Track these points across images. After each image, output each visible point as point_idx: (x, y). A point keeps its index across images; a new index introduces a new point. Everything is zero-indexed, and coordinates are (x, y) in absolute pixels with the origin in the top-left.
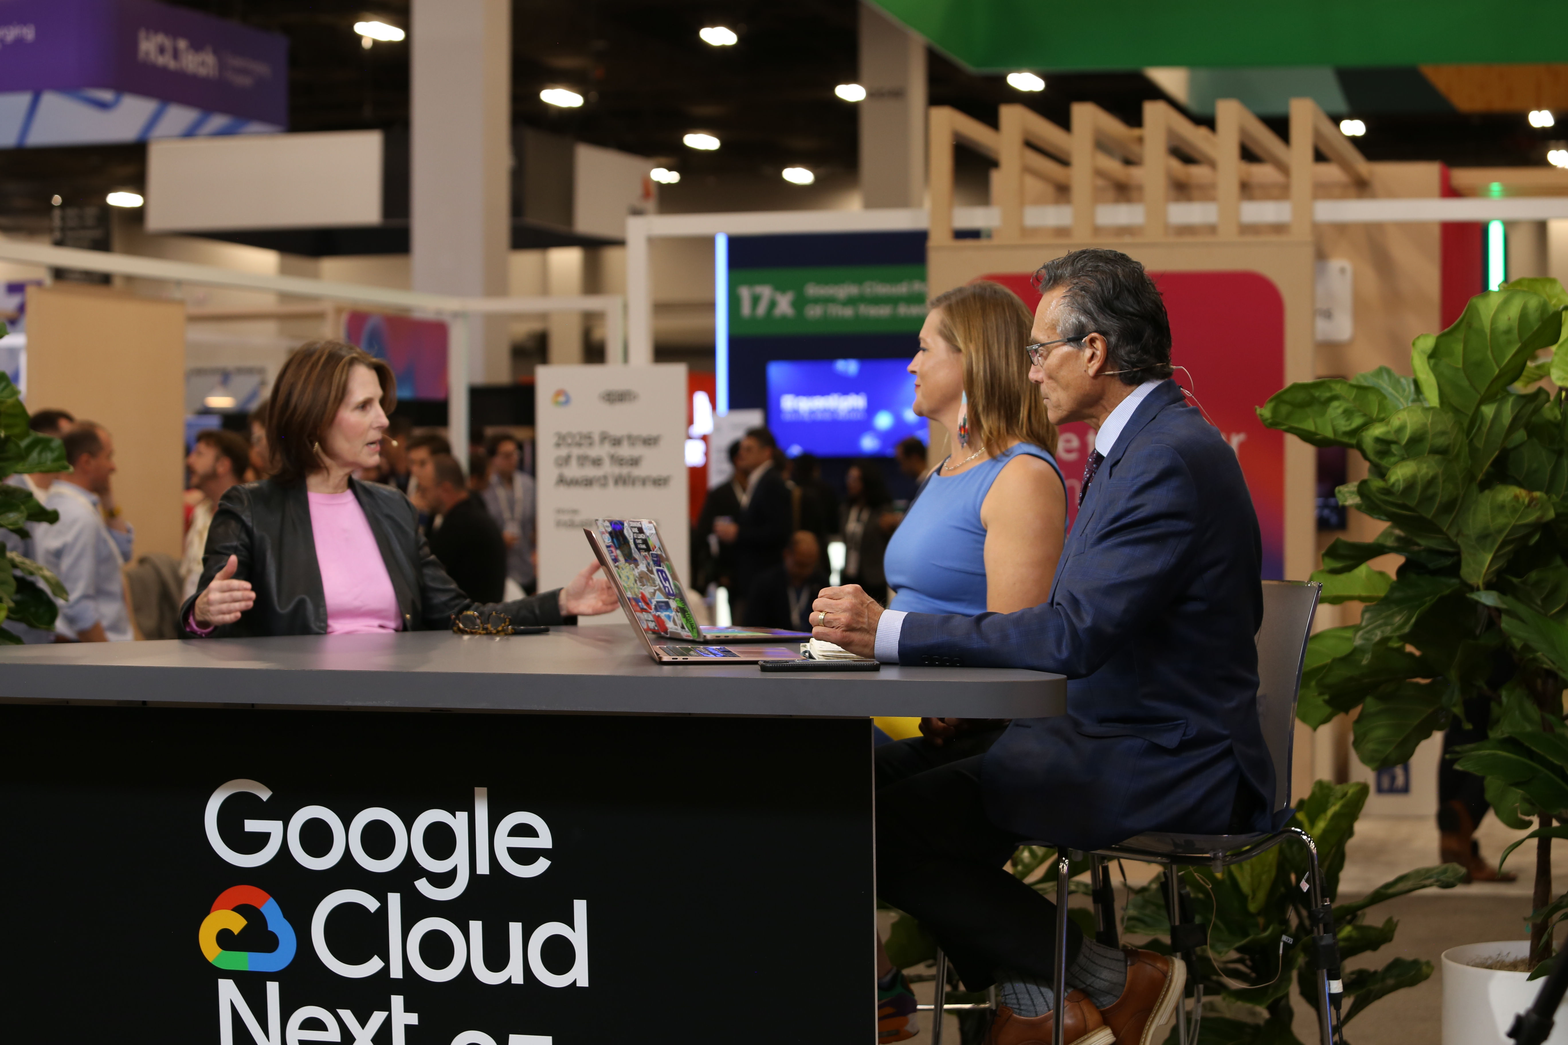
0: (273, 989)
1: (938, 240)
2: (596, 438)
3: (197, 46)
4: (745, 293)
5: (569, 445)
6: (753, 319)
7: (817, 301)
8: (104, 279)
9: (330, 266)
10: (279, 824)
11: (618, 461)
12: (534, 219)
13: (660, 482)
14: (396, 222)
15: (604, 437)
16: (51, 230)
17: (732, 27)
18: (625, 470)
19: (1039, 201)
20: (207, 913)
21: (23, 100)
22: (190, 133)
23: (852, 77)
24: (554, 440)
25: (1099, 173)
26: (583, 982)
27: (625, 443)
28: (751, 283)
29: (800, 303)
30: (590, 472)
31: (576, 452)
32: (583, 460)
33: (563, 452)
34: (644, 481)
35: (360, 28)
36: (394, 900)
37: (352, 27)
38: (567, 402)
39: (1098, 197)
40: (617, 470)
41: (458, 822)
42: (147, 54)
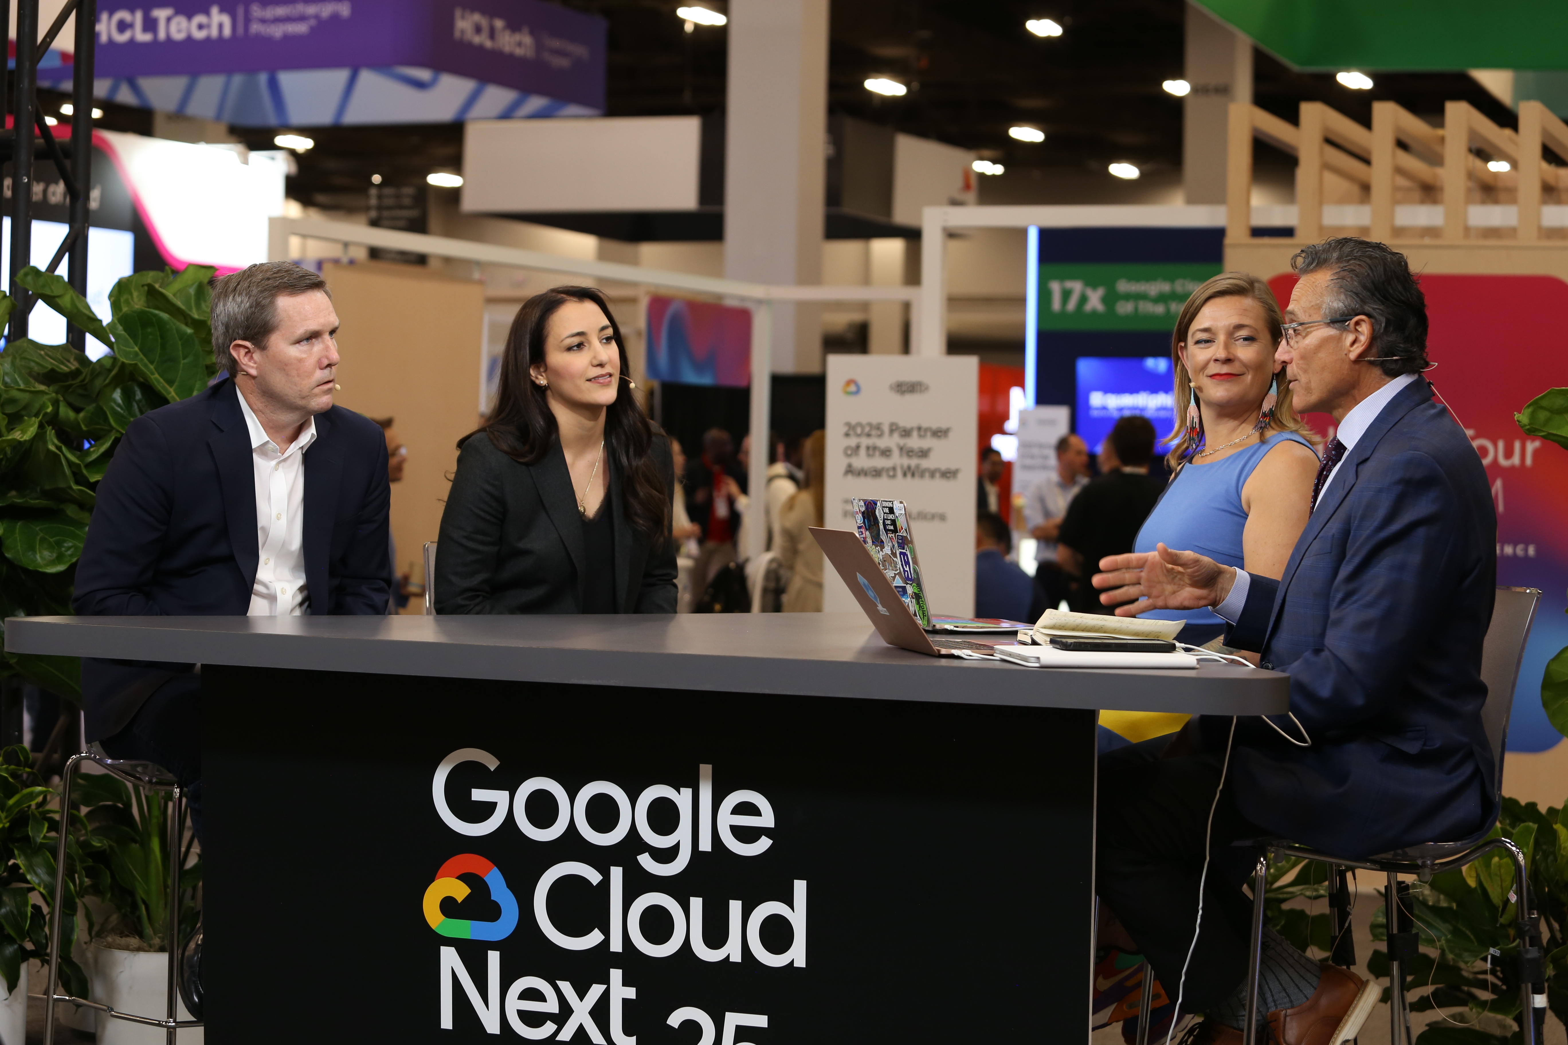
0: (494, 958)
1: (1236, 237)
2: (886, 429)
3: (513, 27)
4: (1055, 287)
5: (859, 436)
6: (1063, 313)
7: (1128, 297)
8: (421, 260)
9: (649, 251)
10: (506, 794)
11: (909, 452)
12: (850, 208)
13: (949, 474)
14: (711, 209)
15: (894, 428)
16: (367, 209)
17: (1058, 20)
18: (914, 462)
19: (1343, 200)
20: (432, 880)
21: (341, 76)
22: (506, 115)
23: (1178, 73)
24: (845, 429)
25: (1399, 171)
26: (801, 962)
27: (915, 434)
28: (1062, 278)
29: (1110, 299)
30: (879, 462)
31: (865, 442)
32: (871, 450)
33: (853, 442)
34: (933, 474)
35: (682, 12)
36: (617, 874)
37: (675, 11)
38: (858, 392)
39: (1399, 197)
40: (906, 461)
41: (683, 799)
42: (463, 32)
